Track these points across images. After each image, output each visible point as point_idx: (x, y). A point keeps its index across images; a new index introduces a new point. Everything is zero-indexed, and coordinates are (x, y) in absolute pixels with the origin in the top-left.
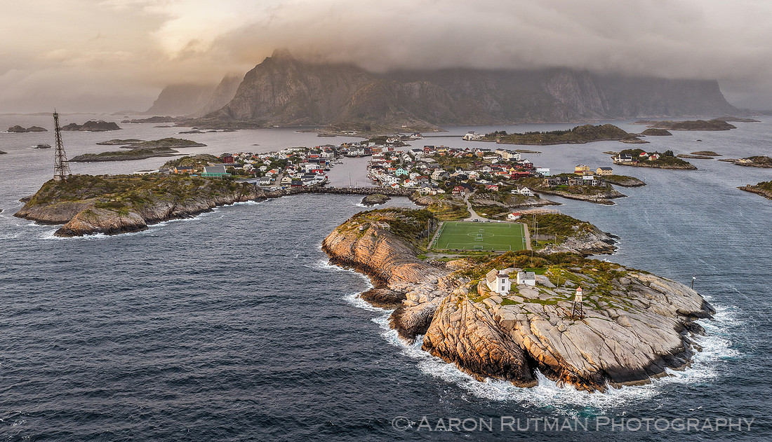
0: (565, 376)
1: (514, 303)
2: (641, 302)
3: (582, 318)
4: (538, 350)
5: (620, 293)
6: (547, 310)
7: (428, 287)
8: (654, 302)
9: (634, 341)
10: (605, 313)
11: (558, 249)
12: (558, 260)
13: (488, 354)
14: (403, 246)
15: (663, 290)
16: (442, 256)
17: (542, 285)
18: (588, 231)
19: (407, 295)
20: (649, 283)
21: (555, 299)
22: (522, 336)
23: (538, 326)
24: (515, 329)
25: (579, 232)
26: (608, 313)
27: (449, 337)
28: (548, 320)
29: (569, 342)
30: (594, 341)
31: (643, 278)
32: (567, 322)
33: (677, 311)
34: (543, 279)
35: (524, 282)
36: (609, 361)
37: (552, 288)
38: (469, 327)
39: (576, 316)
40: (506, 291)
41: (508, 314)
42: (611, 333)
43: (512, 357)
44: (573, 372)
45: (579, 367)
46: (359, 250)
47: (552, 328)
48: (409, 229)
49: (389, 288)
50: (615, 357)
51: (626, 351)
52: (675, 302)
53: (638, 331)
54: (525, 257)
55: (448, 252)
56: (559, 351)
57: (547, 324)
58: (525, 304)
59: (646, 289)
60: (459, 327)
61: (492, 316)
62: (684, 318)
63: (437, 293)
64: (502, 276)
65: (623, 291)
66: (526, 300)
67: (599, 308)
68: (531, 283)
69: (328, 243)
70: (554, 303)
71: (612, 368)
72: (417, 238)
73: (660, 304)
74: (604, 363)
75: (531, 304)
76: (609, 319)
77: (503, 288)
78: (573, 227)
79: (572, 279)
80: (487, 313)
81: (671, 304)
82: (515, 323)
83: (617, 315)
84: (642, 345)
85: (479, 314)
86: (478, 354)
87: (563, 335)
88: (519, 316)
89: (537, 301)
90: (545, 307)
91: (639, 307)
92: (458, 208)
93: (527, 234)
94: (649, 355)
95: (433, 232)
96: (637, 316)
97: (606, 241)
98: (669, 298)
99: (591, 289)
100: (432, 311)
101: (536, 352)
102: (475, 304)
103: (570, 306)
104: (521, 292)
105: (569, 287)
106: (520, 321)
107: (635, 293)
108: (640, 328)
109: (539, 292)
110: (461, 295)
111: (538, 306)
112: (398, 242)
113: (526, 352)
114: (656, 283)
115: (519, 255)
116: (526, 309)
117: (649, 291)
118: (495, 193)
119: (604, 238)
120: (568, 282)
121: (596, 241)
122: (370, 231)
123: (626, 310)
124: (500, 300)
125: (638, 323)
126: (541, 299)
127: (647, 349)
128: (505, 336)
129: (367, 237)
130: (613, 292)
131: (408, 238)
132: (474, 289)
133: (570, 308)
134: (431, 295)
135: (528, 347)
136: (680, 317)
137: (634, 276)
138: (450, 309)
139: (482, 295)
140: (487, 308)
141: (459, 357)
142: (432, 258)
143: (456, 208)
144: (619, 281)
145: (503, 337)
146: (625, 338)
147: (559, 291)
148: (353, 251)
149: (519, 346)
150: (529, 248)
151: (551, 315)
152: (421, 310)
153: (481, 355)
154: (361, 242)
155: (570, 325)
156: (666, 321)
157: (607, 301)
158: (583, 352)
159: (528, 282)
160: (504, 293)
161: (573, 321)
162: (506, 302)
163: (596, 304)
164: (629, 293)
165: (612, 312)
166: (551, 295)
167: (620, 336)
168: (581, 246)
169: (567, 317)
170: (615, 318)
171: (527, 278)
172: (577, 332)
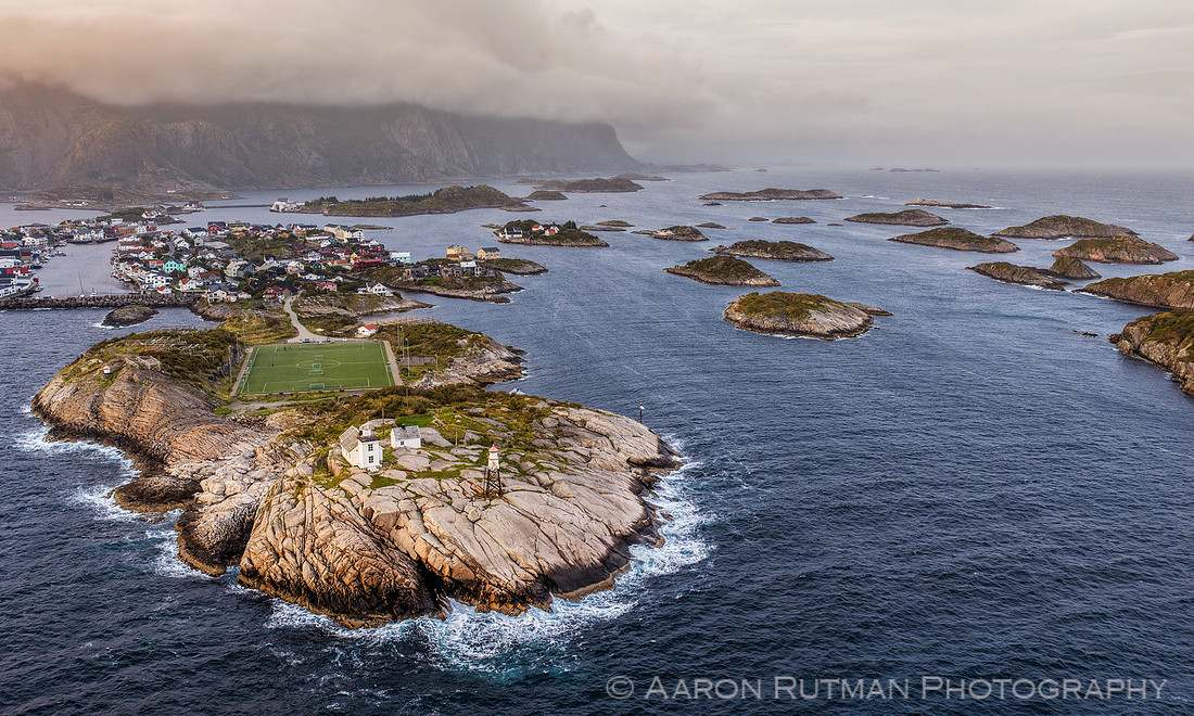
0: (487, 595)
1: (391, 482)
2: (578, 454)
3: (501, 493)
4: (440, 558)
5: (547, 442)
6: (446, 488)
7: (239, 465)
8: (595, 450)
9: (581, 520)
10: (534, 480)
11: (443, 379)
12: (446, 396)
13: (358, 577)
14: (188, 395)
15: (604, 430)
16: (258, 406)
17: (430, 444)
18: (481, 347)
19: (203, 483)
20: (584, 422)
21: (456, 466)
22: (412, 539)
23: (437, 517)
24: (398, 528)
25: (469, 349)
26: (538, 479)
27: (288, 555)
28: (450, 504)
29: (487, 538)
30: (525, 530)
31: (575, 415)
32: (480, 503)
33: (628, 461)
34: (431, 433)
35: (402, 443)
36: (551, 560)
37: (448, 449)
38: (321, 534)
39: (492, 492)
40: (377, 462)
41: (384, 503)
42: (546, 513)
43: (400, 576)
44: (499, 586)
45: (506, 575)
46: (105, 410)
47: (459, 518)
48: (196, 364)
49: (168, 474)
50: (559, 551)
51: (572, 538)
52: (623, 447)
53: (584, 502)
54: (395, 397)
55: (267, 398)
56: (474, 555)
57: (449, 512)
58: (410, 481)
59: (581, 431)
60: (304, 536)
61: (358, 510)
62: (640, 471)
63: (257, 474)
64: (367, 439)
65: (550, 438)
66: (411, 475)
67: (523, 474)
68: (415, 443)
69: (45, 401)
70: (455, 475)
71: (557, 570)
72: (210, 378)
73: (604, 454)
74: (543, 564)
75: (419, 481)
76: (541, 489)
77: (371, 459)
78: (460, 342)
79: (473, 427)
80: (348, 505)
81: (618, 451)
82: (398, 517)
83: (550, 482)
84: (593, 525)
85: (336, 508)
86: (340, 579)
87: (476, 527)
88: (404, 505)
89: (428, 473)
90: (443, 484)
91: (577, 462)
92: (276, 322)
93: (392, 358)
94: (605, 538)
95: (237, 365)
96: (580, 479)
97: (508, 360)
98: (615, 442)
99: (504, 441)
100: (252, 510)
101: (436, 561)
102: (326, 492)
103: (481, 476)
104: (400, 462)
105: (471, 442)
106: (406, 512)
107: (568, 441)
108: (587, 498)
109: (430, 457)
110: (301, 478)
111: (431, 482)
112: (177, 389)
113: (421, 565)
114: (594, 421)
115: (385, 395)
116: (413, 490)
117: (587, 435)
118: (333, 294)
119: (506, 354)
120: (470, 435)
121: (495, 361)
122: (125, 374)
123: (562, 470)
124: (368, 480)
125: (581, 490)
126: (434, 470)
127: (601, 529)
128: (383, 541)
129: (120, 385)
130: (536, 442)
131: (194, 380)
132: (321, 464)
133: (480, 480)
134: (246, 480)
135: (423, 556)
136: (634, 470)
137: (561, 413)
138: (284, 505)
139: (337, 474)
140: (349, 496)
141: (308, 589)
142: (241, 411)
143: (272, 323)
144: (541, 423)
145: (380, 543)
146: (568, 518)
147: (459, 452)
148: (96, 412)
149: (408, 555)
150: (399, 382)
151: (453, 495)
152: (231, 509)
153: (347, 580)
154: (108, 394)
155: (485, 507)
156: (618, 479)
157: (533, 461)
158: (510, 551)
159: (409, 443)
160: (373, 467)
161: (488, 501)
162: (378, 482)
163: (518, 467)
164: (558, 441)
165: (543, 477)
166: (449, 460)
167: (560, 515)
168: (474, 369)
169: (478, 496)
170: (548, 487)
171: (408, 437)
172: (497, 518)
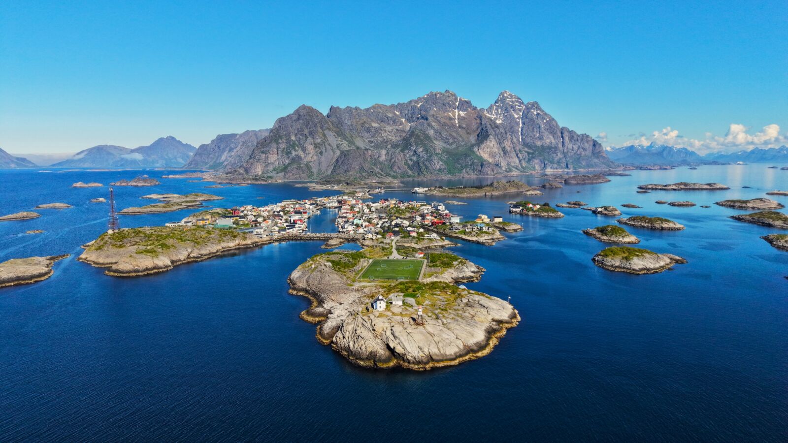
1: (385, 316)
2: (470, 314)
3: (424, 324)
6: (404, 320)
7: (346, 306)
8: (478, 313)
9: (452, 337)
10: (440, 321)
11: (439, 278)
14: (339, 278)
15: (487, 305)
16: (364, 284)
17: (407, 304)
19: (333, 311)
20: (479, 301)
23: (396, 330)
26: (442, 321)
27: (346, 338)
28: (403, 326)
29: (412, 339)
30: (427, 338)
31: (476, 298)
32: (414, 327)
33: (492, 320)
34: (411, 300)
35: (395, 302)
36: (434, 351)
37: (413, 306)
38: (358, 332)
39: (419, 323)
40: (382, 309)
41: (379, 323)
42: (439, 333)
43: (379, 349)
47: (404, 332)
48: (345, 266)
49: (323, 307)
50: (438, 348)
52: (493, 313)
53: (457, 332)
55: (369, 281)
56: (405, 345)
57: (401, 328)
58: (392, 316)
59: (476, 305)
61: (371, 324)
62: (495, 324)
64: (379, 300)
65: (461, 306)
66: (394, 314)
67: (436, 318)
68: (401, 303)
70: (410, 316)
72: (350, 272)
73: (482, 315)
74: (431, 352)
75: (395, 317)
76: (441, 325)
79: (430, 299)
80: (368, 322)
81: (489, 314)
82: (383, 328)
83: (446, 322)
84: (457, 340)
85: (364, 323)
87: (409, 335)
88: (386, 324)
89: (400, 314)
91: (467, 317)
92: (386, 248)
93: (424, 268)
94: (460, 346)
95: (363, 267)
96: (459, 323)
97: (474, 272)
98: (489, 311)
100: (343, 322)
101: (393, 345)
102: (363, 317)
104: (391, 309)
106: (386, 327)
107: (468, 308)
108: (459, 330)
109: (403, 308)
110: (357, 312)
111: (399, 318)
112: (335, 275)
113: (387, 346)
114: (484, 301)
116: (392, 319)
117: (477, 307)
119: (473, 269)
121: (467, 272)
122: (319, 268)
123: (453, 319)
124: (377, 315)
125: (458, 327)
126: (402, 313)
127: (459, 343)
128: (377, 336)
129: (317, 272)
131: (343, 272)
135: (395, 348)
136: (492, 323)
137: (470, 297)
139: (370, 311)
142: (357, 285)
145: (375, 337)
146: (447, 336)
149: (384, 342)
150: (421, 278)
151: (405, 323)
152: (338, 321)
154: (312, 275)
155: (415, 329)
156: (481, 326)
158: (419, 345)
159: (398, 303)
161: (417, 326)
162: (381, 315)
163: (436, 316)
164: (464, 308)
165: (444, 321)
166: (410, 310)
167: (444, 335)
168: (455, 275)
169: (414, 324)
170: (445, 325)
171: (397, 300)
172: (418, 333)
